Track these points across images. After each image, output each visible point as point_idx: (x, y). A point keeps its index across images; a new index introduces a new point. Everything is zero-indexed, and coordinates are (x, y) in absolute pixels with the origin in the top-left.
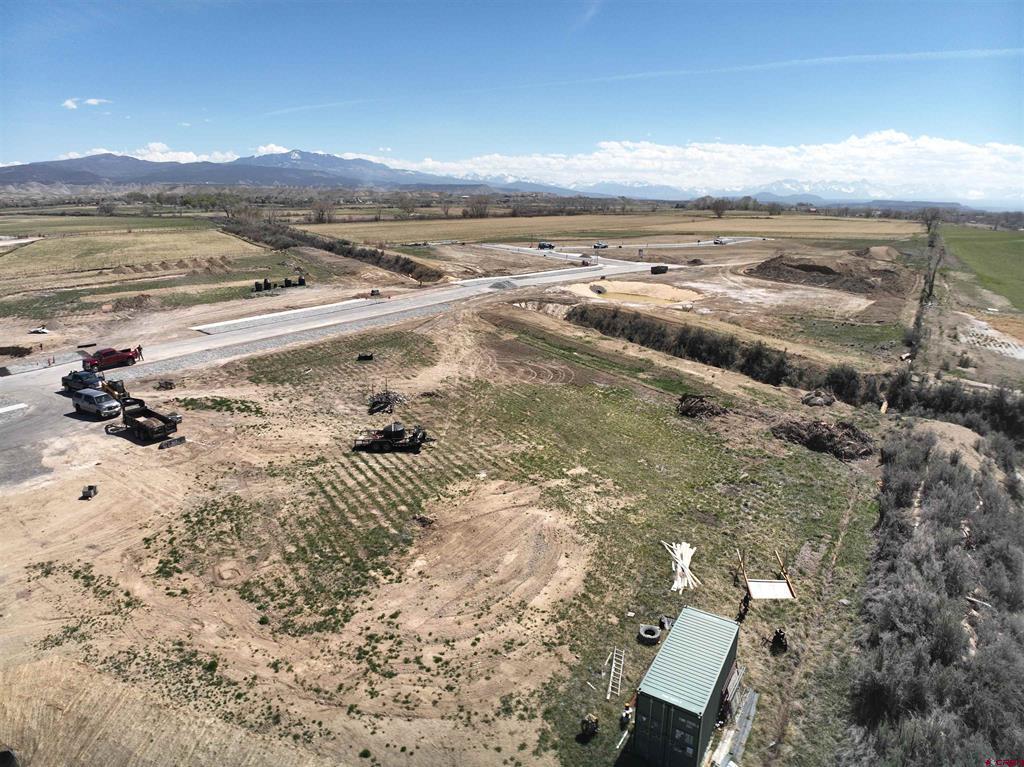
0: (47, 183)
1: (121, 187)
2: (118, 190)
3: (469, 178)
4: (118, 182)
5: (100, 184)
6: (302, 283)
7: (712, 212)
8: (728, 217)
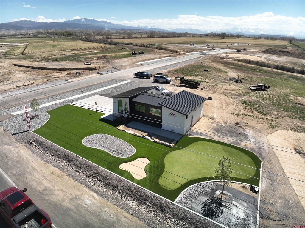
0: (8, 29)
1: (30, 30)
2: (30, 31)
3: (137, 27)
4: (29, 29)
5: (24, 29)
6: (143, 53)
7: (222, 37)
8: (226, 38)
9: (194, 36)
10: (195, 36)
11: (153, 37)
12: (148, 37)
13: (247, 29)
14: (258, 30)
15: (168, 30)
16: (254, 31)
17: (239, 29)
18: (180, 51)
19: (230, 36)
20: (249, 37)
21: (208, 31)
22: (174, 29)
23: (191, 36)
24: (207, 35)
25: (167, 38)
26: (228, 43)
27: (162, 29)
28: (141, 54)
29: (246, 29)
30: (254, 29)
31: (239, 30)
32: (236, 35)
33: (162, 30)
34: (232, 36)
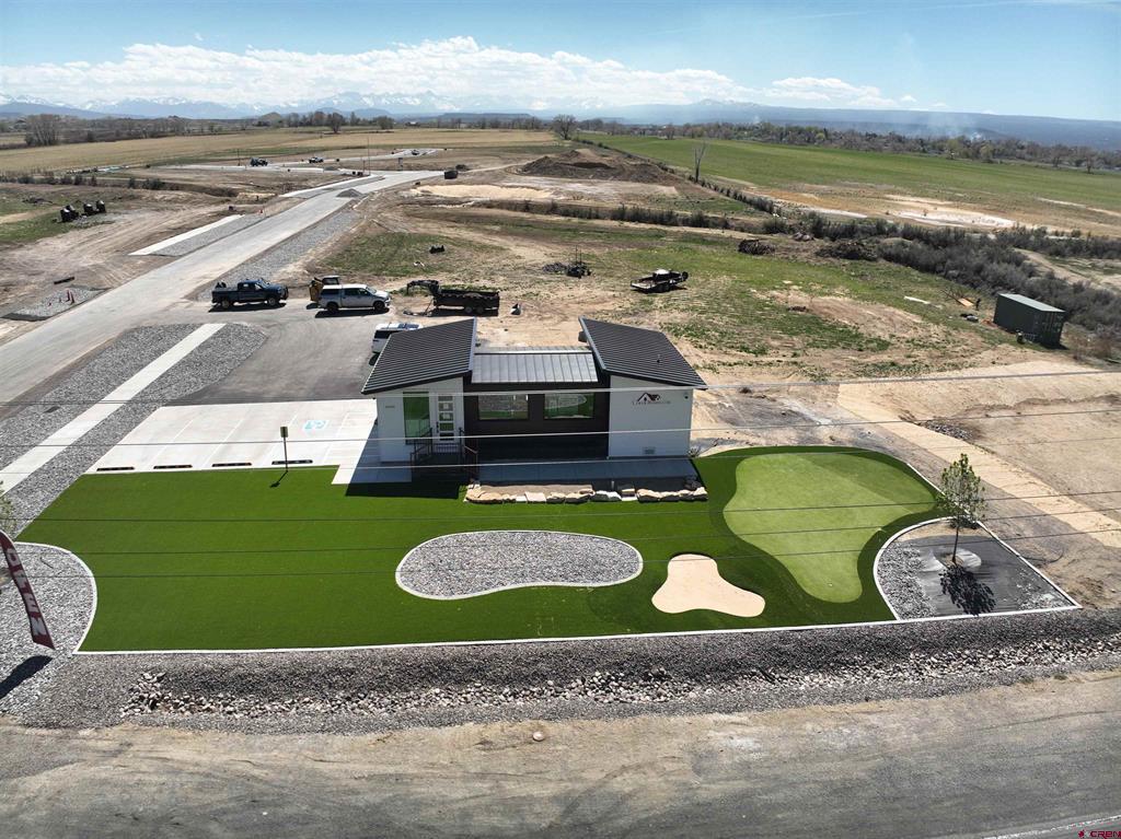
6: (102, 209)
7: (326, 128)
8: (346, 132)
9: (216, 127)
10: (220, 129)
11: (52, 143)
12: (30, 144)
13: (394, 96)
14: (433, 99)
15: (88, 107)
16: (418, 101)
17: (365, 96)
18: (243, 190)
19: (348, 121)
20: (417, 126)
21: (252, 109)
22: (113, 103)
23: (206, 130)
24: (263, 124)
25: (113, 141)
26: (375, 151)
27: (61, 105)
28: (96, 213)
29: (389, 95)
30: (419, 96)
31: (365, 99)
32: (370, 118)
33: (60, 108)
34: (358, 123)
